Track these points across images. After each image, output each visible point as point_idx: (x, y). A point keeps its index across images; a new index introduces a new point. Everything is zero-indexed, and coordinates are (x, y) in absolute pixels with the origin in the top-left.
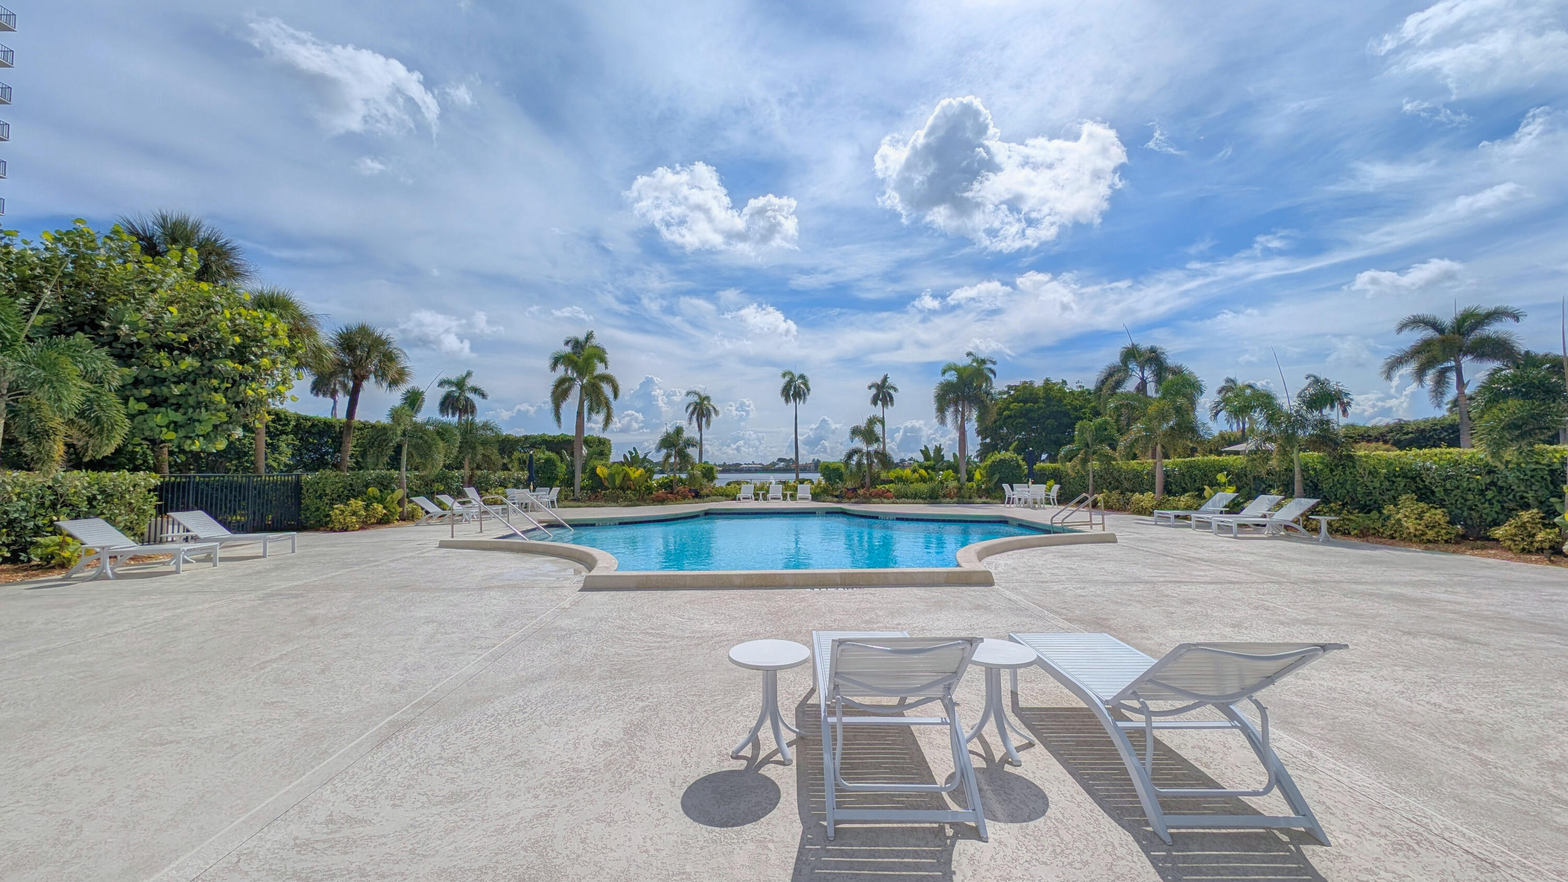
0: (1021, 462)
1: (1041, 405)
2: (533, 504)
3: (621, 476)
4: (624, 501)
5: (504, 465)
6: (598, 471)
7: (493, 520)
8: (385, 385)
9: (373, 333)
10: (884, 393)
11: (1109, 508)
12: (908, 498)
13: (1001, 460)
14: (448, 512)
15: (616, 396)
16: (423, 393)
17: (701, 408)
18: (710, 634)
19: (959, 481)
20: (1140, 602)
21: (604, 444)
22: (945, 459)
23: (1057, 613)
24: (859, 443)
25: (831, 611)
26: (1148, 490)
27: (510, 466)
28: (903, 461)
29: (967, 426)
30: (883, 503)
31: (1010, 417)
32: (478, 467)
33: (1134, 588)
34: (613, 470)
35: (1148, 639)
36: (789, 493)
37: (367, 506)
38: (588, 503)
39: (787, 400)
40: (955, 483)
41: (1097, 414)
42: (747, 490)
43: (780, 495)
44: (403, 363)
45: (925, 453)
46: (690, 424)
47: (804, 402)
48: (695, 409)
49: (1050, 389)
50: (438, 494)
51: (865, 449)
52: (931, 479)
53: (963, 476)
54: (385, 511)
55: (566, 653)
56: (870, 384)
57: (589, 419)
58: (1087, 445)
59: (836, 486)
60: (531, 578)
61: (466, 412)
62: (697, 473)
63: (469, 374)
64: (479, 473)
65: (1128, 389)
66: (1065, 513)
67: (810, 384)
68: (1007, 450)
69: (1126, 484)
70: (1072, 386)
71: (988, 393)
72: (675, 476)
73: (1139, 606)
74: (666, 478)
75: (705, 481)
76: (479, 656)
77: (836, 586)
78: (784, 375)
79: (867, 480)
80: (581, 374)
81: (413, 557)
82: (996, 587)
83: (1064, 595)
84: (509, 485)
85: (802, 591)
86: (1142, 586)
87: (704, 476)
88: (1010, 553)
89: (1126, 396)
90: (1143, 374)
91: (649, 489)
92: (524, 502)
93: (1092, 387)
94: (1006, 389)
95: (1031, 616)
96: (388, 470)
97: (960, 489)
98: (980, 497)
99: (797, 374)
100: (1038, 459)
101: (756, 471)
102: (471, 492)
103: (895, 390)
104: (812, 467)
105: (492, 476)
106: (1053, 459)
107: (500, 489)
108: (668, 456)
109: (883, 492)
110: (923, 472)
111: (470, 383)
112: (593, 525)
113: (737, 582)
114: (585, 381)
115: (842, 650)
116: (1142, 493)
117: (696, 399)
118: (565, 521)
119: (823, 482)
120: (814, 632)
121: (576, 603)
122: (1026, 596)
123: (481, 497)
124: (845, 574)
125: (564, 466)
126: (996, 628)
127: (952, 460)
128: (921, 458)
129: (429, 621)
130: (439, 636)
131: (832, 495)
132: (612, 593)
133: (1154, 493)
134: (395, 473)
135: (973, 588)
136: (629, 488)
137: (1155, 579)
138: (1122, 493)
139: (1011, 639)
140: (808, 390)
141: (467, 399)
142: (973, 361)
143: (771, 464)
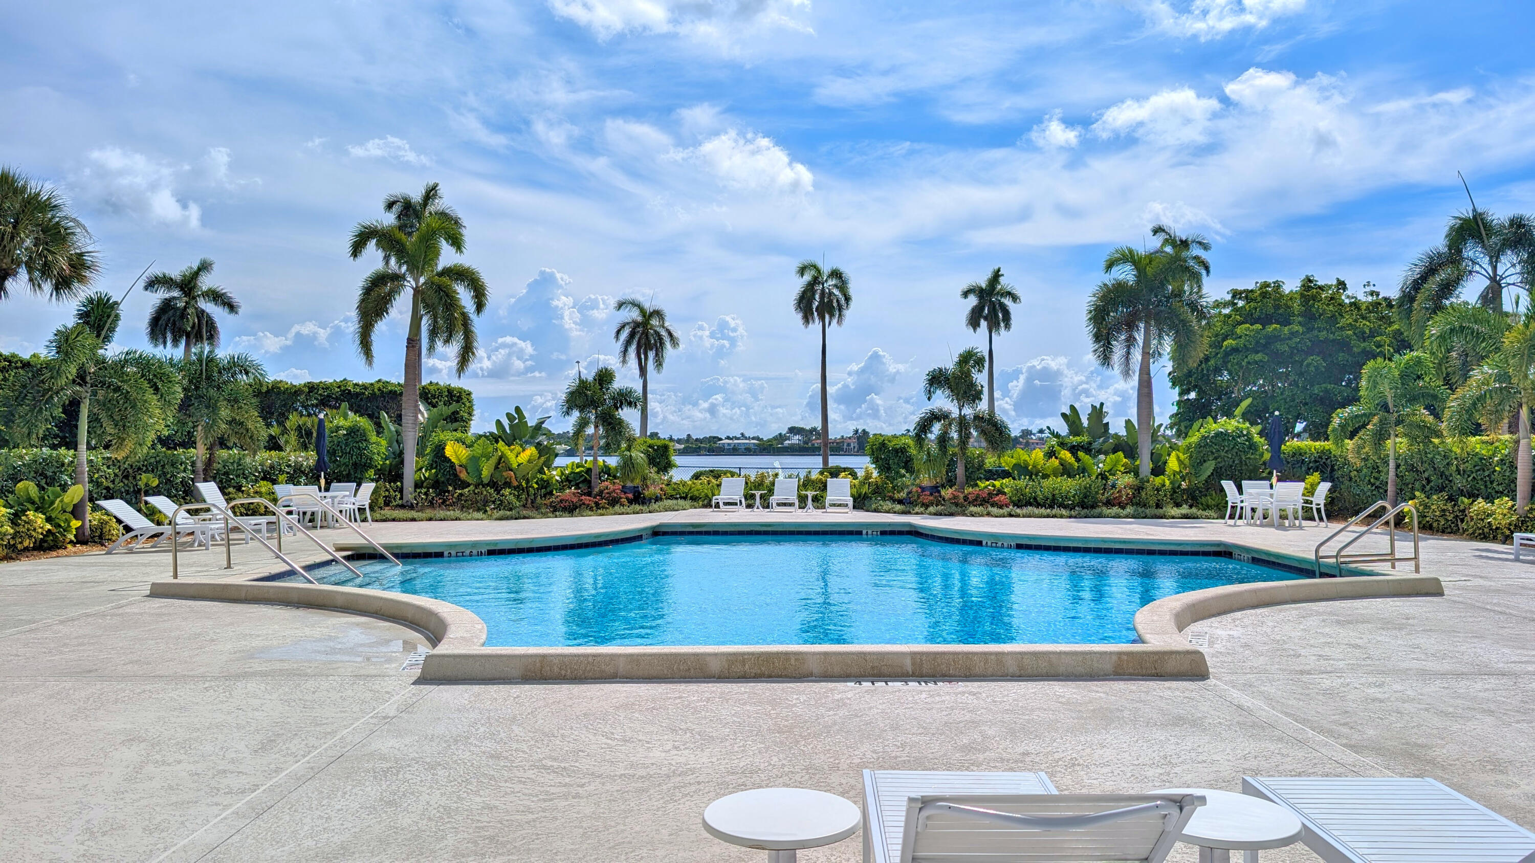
0: (1257, 438)
1: (1296, 328)
2: (325, 514)
3: (493, 461)
4: (498, 508)
5: (272, 438)
6: (449, 451)
7: (252, 544)
8: (48, 287)
9: (24, 188)
10: (993, 305)
11: (1427, 528)
12: (1038, 505)
13: (1218, 434)
14: (166, 529)
15: (480, 307)
16: (116, 303)
17: (646, 334)
18: (665, 770)
19: (1137, 474)
20: (1491, 712)
21: (459, 399)
22: (1112, 431)
23: (1330, 733)
24: (943, 401)
25: (895, 728)
26: (1500, 494)
27: (282, 442)
28: (1026, 433)
29: (1153, 368)
30: (989, 514)
31: (1235, 350)
32: (222, 443)
33: (1479, 686)
34: (478, 450)
35: (1508, 786)
36: (810, 494)
37: (16, 515)
38: (429, 513)
39: (807, 318)
40: (1129, 479)
41: (1402, 344)
42: (732, 489)
43: (794, 499)
44: (83, 243)
45: (1072, 418)
46: (624, 361)
47: (839, 322)
48: (632, 335)
49: (1314, 298)
50: (147, 494)
51: (955, 412)
52: (1083, 470)
53: (1145, 464)
54: (48, 526)
55: (390, 803)
56: (965, 287)
57: (431, 348)
58: (1385, 407)
59: (899, 482)
60: (323, 657)
61: (199, 338)
62: (638, 455)
63: (205, 267)
64: (223, 453)
65: (1463, 298)
66: (1345, 537)
67: (852, 290)
68: (1229, 414)
69: (1459, 482)
70: (1357, 291)
71: (1194, 306)
72: (595, 460)
73: (1489, 720)
74: (578, 466)
75: (652, 473)
76: (226, 807)
77: (903, 676)
78: (802, 271)
79: (960, 471)
80: (415, 268)
81: (103, 615)
82: (1212, 681)
83: (1343, 698)
84: (282, 478)
85: (840, 686)
86: (1493, 681)
87: (652, 461)
88: (1238, 614)
89: (1463, 312)
90: (1495, 269)
91: (545, 485)
92: (309, 510)
93: (1394, 293)
94: (1228, 297)
95: (1280, 739)
96: (54, 447)
97: (1139, 489)
98: (1178, 505)
99: (826, 270)
100: (1288, 431)
101: (748, 451)
102: (209, 490)
103: (1015, 298)
104: (854, 444)
105: (248, 460)
106: (1318, 431)
107: (264, 486)
108: (582, 425)
109: (990, 494)
110: (1066, 455)
111: (206, 282)
112: (440, 555)
113: (715, 667)
114: (422, 280)
115: (928, 818)
116: (1490, 499)
117: (634, 315)
118: (386, 547)
119: (875, 474)
120: (866, 772)
121: (407, 708)
122: (1268, 699)
123: (228, 501)
124: (922, 654)
125: (384, 443)
126: (1213, 762)
127: (1123, 432)
128: (1062, 428)
129: (131, 739)
130: (150, 768)
131: (894, 500)
132: (476, 688)
133: (1513, 499)
134: (66, 454)
135: (1167, 684)
136: (507, 484)
137: (1517, 668)
138: (1451, 499)
139: (1249, 789)
140: (848, 299)
141: (201, 313)
142: (1166, 242)
143: (775, 438)
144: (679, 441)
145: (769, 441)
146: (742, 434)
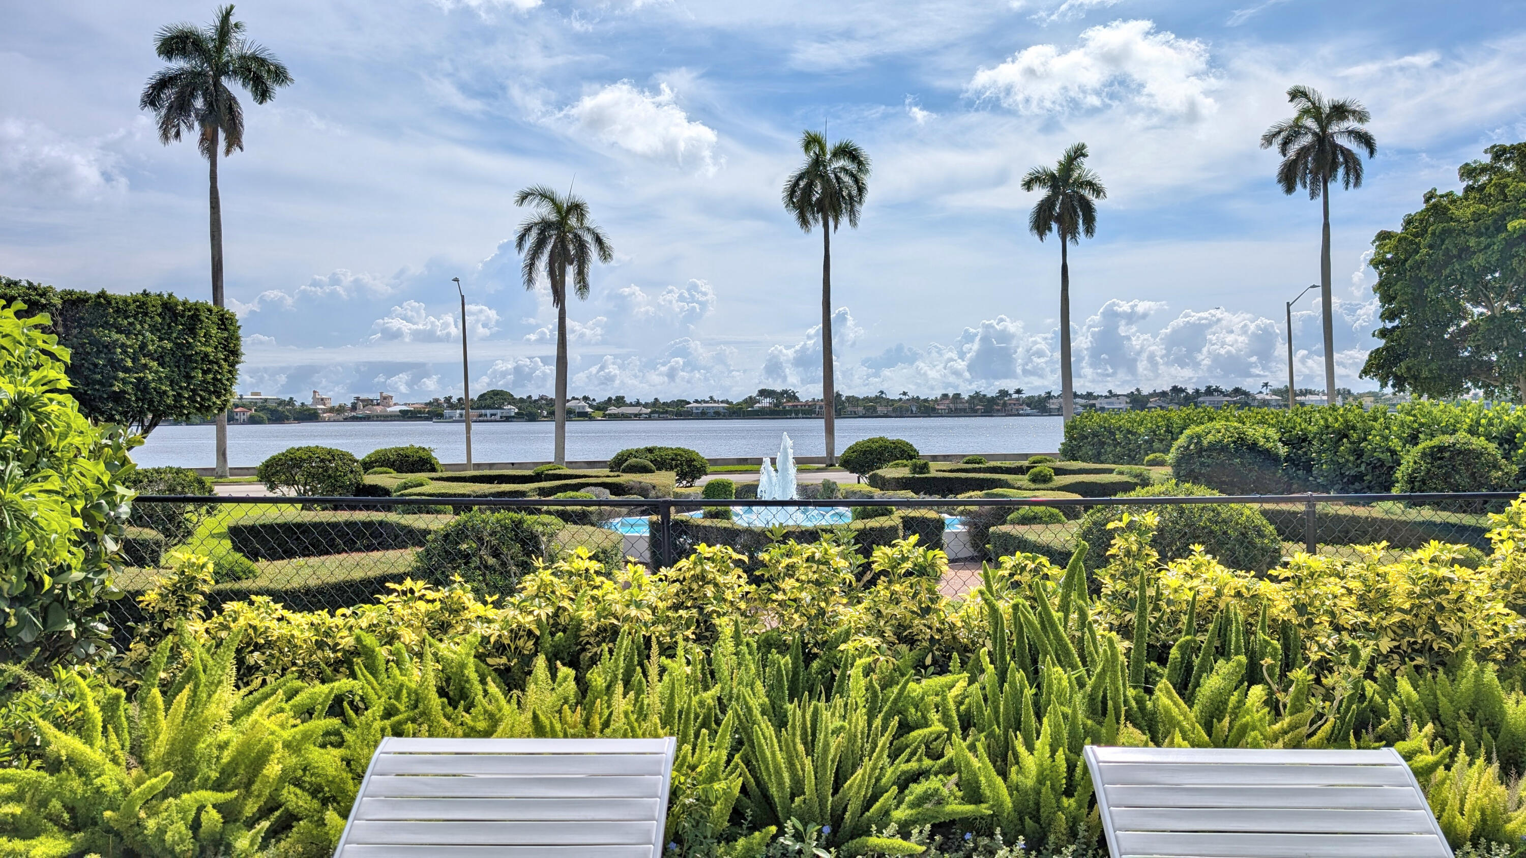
10: (1068, 200)
17: (561, 238)
39: (803, 217)
48: (541, 242)
103: (1099, 191)
117: (545, 210)
143: (745, 401)
144: (646, 405)
145: (738, 404)
146: (711, 398)
